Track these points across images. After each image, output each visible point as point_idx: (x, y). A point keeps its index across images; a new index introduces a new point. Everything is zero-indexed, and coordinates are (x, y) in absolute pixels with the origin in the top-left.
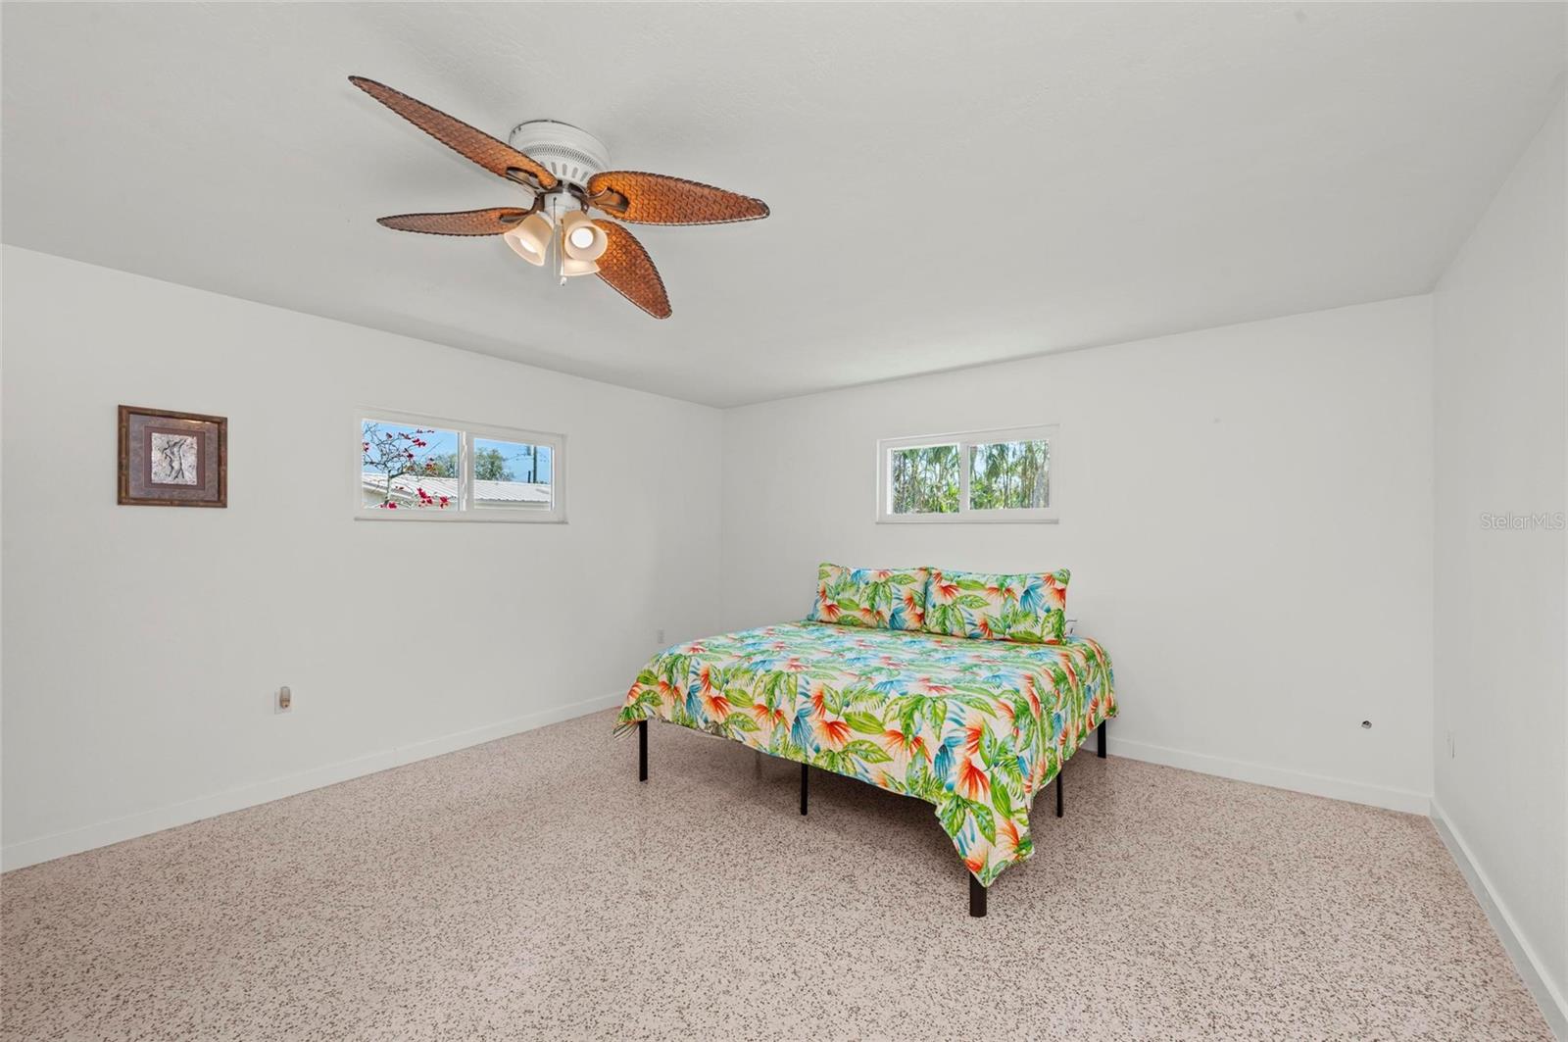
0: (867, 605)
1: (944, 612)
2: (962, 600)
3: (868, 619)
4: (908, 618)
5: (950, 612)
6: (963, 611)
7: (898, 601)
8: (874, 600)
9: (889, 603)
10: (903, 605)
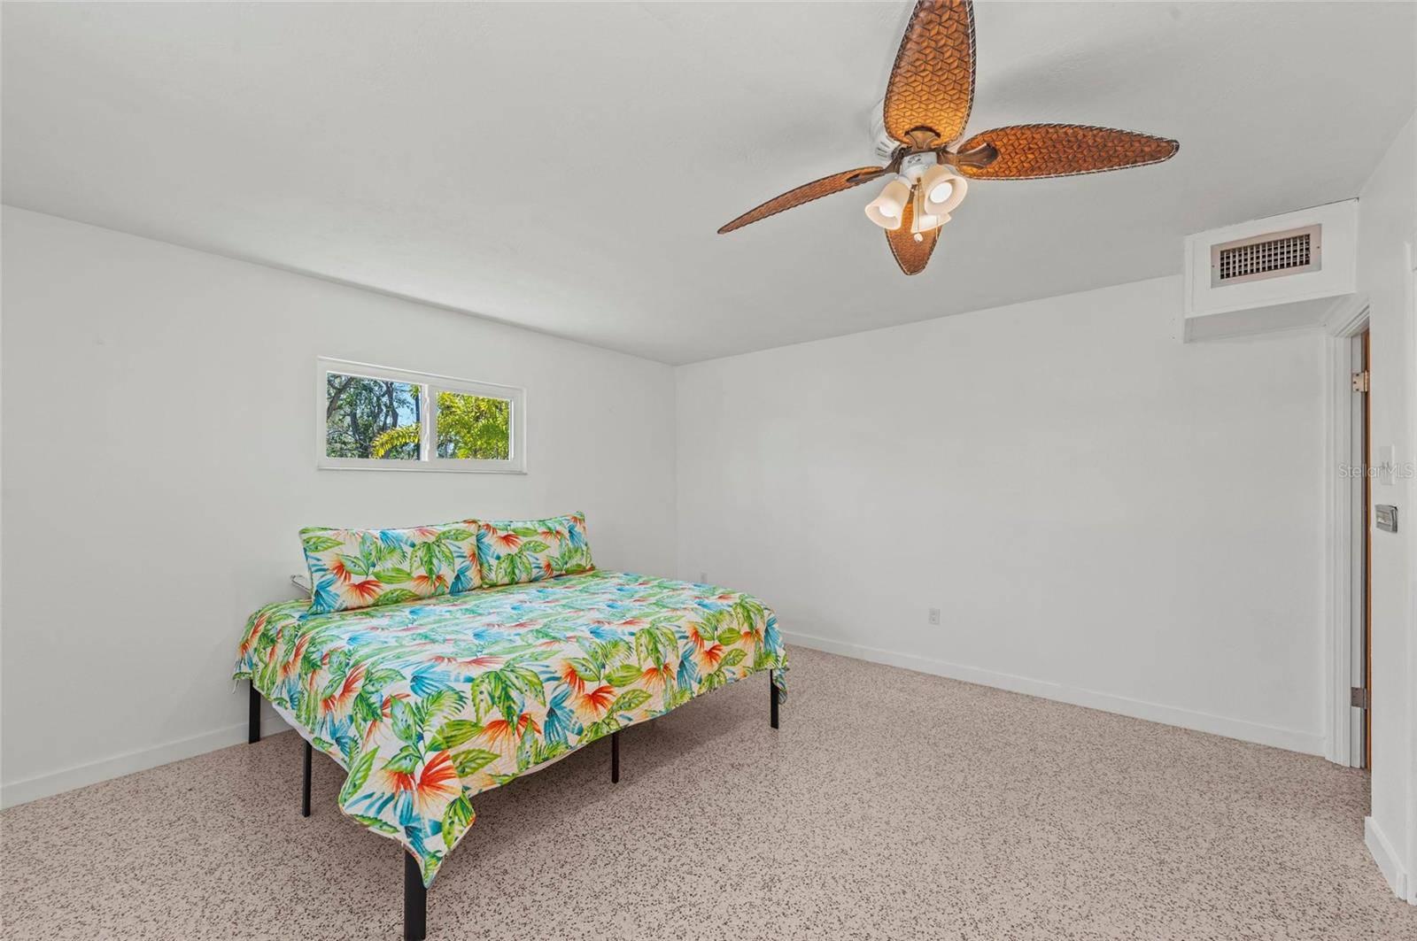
0: (423, 572)
1: (512, 561)
2: (526, 547)
3: (425, 588)
4: (473, 576)
5: (518, 560)
6: (529, 557)
7: (462, 560)
8: (432, 563)
9: (451, 563)
10: (468, 562)
